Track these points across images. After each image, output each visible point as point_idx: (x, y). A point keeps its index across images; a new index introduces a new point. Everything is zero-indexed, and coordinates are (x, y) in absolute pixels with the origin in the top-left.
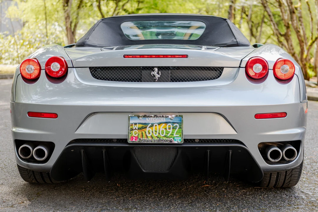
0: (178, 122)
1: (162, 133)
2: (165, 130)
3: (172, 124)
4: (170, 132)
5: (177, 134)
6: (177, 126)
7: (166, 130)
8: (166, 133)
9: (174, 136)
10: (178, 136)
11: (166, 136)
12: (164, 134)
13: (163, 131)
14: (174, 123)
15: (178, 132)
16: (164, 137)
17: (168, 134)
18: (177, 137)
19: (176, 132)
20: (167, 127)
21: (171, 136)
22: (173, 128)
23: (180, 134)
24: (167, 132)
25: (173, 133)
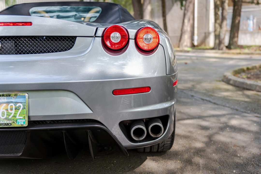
0: (22, 101)
1: (3, 115)
2: (6, 112)
3: (15, 103)
4: (12, 113)
5: (20, 115)
6: (20, 106)
7: (8, 111)
8: (7, 115)
9: (17, 118)
10: (22, 117)
11: (8, 119)
12: (5, 116)
13: (3, 113)
14: (17, 103)
15: (22, 113)
16: (4, 120)
17: (9, 116)
18: (20, 119)
19: (19, 113)
20: (9, 107)
21: (13, 118)
22: (15, 109)
23: (24, 115)
24: (9, 114)
25: (16, 115)
